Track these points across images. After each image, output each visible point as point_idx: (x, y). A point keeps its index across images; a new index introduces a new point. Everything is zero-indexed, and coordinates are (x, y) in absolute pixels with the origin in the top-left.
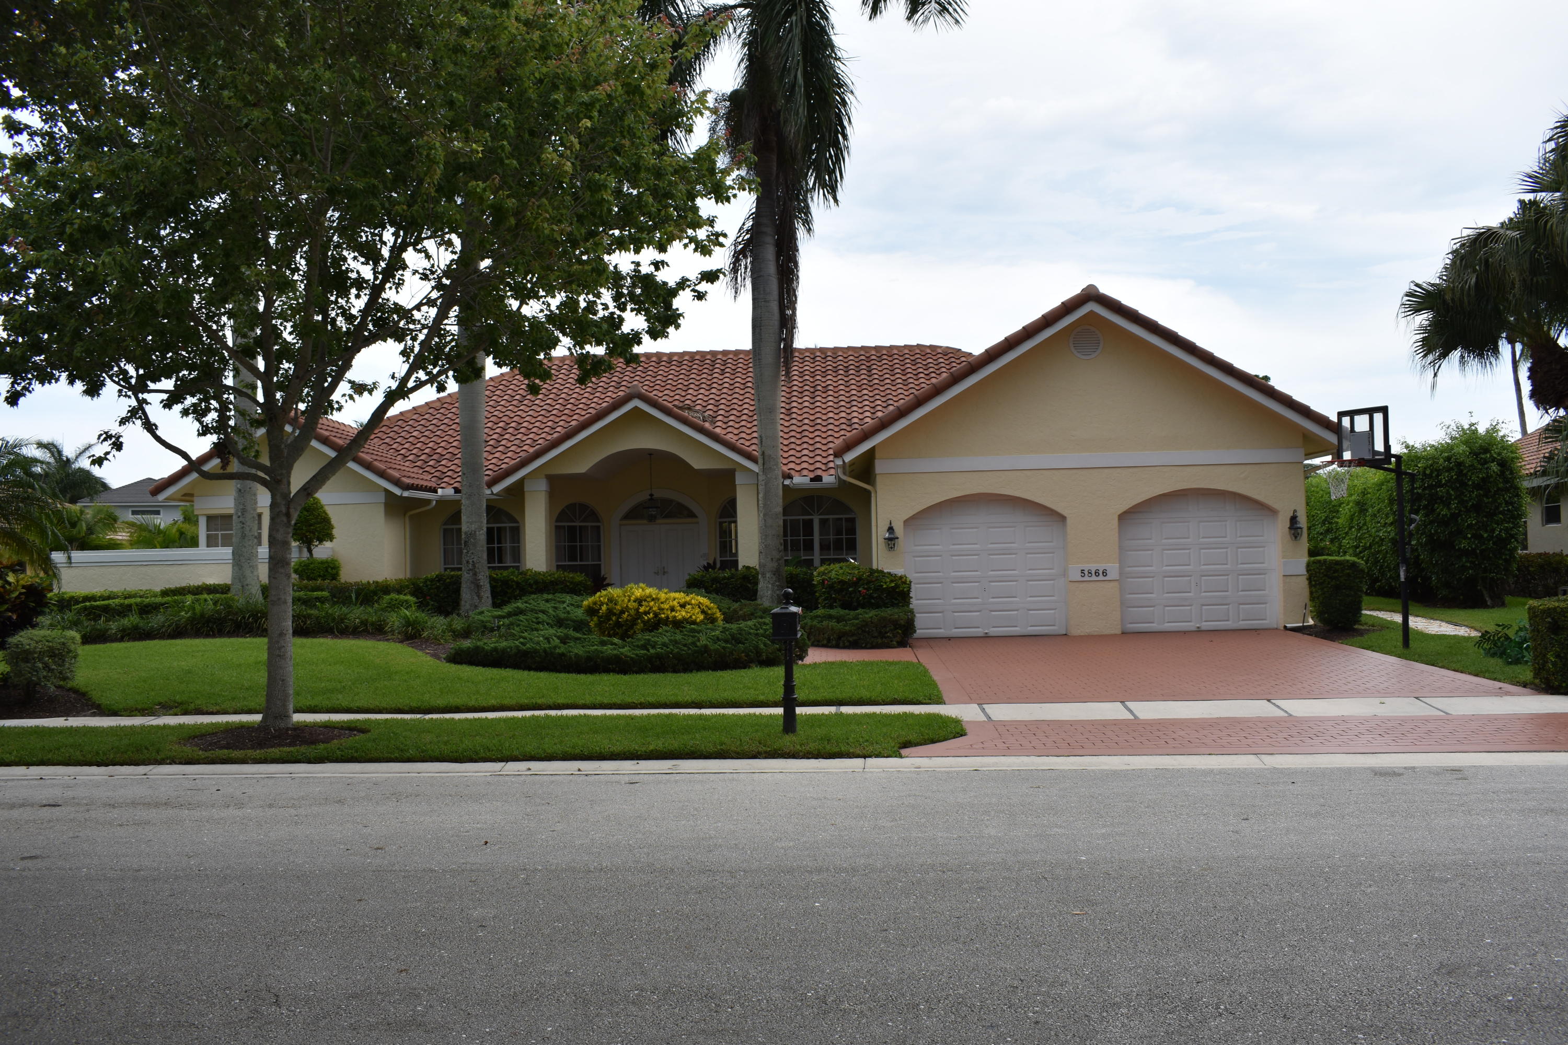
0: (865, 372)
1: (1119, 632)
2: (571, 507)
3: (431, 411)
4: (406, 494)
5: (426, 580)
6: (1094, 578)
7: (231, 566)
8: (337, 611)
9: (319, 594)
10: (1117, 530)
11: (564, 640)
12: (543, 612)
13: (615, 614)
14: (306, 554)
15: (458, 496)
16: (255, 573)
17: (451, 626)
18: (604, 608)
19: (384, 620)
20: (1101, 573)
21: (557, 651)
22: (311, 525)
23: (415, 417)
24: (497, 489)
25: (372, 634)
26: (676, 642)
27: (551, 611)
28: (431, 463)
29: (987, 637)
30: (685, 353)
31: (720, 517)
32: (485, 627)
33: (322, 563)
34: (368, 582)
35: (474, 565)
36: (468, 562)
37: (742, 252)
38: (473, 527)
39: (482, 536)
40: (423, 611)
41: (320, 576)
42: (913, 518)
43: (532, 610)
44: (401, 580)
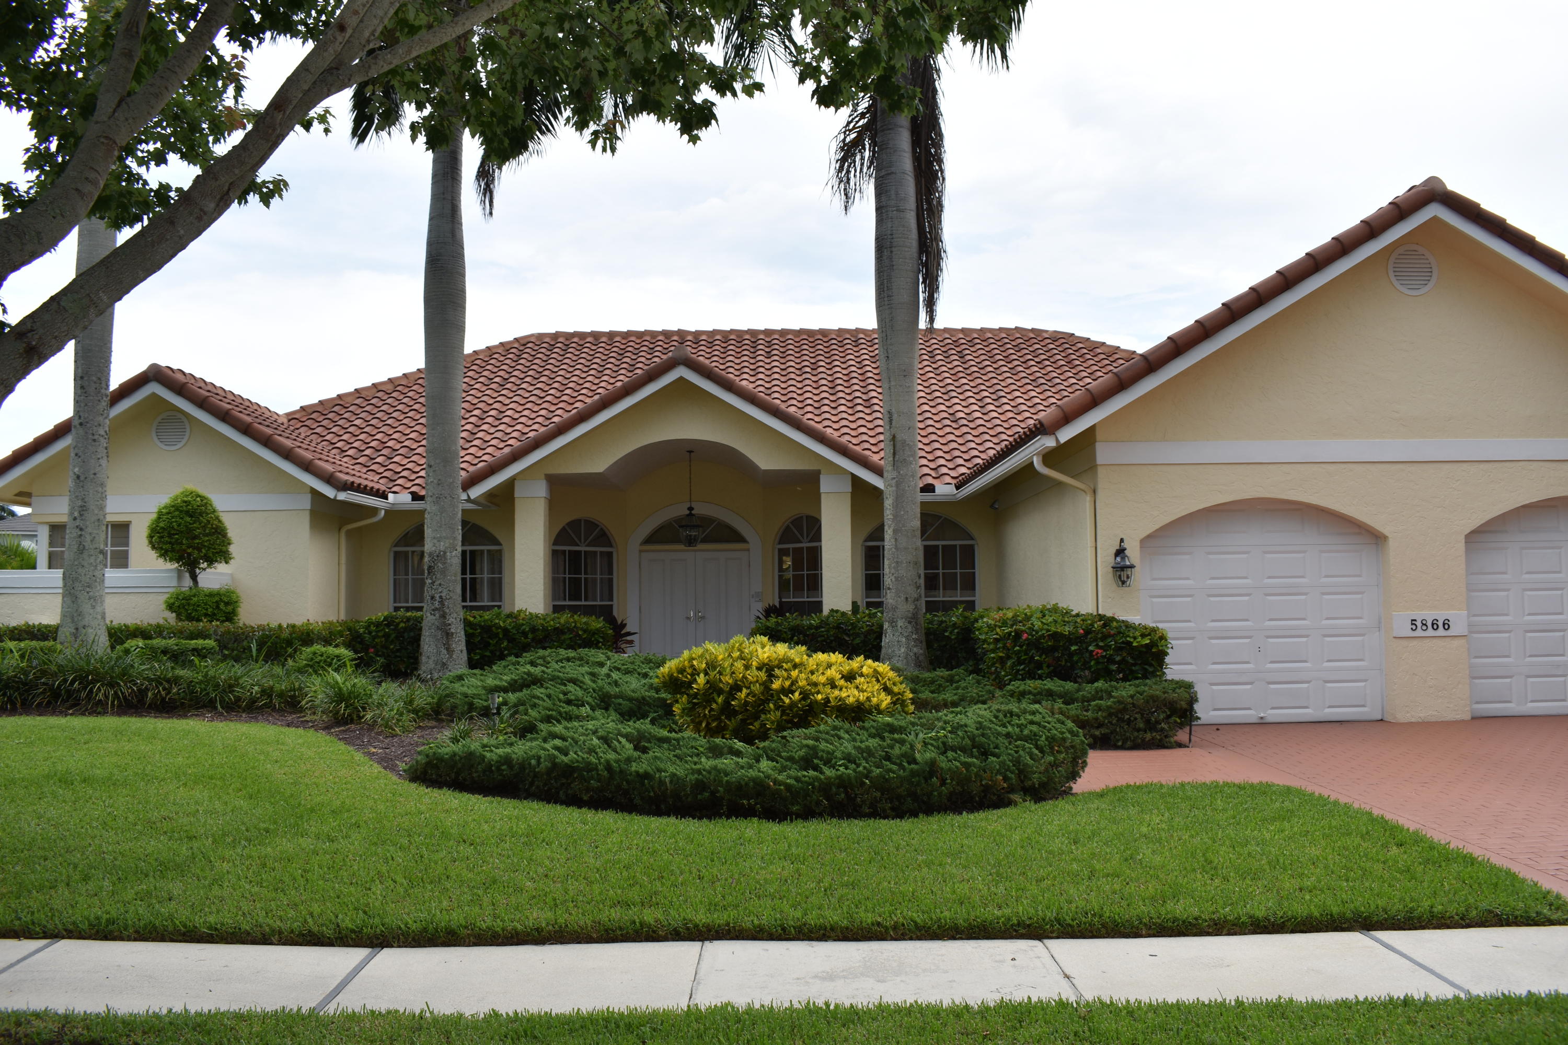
0: (956, 357)
1: (1467, 717)
2: (574, 525)
3: (380, 394)
4: (342, 496)
5: (370, 623)
6: (1430, 632)
7: (60, 598)
8: (223, 671)
9: (200, 642)
10: (1463, 559)
11: (640, 743)
12: (574, 681)
13: (720, 692)
14: (187, 582)
15: (418, 505)
16: (99, 609)
17: (411, 702)
18: (701, 679)
19: (300, 689)
20: (1440, 624)
21: (634, 767)
22: (195, 537)
23: (358, 401)
24: (476, 492)
25: (281, 711)
26: (868, 753)
27: (587, 679)
28: (379, 460)
29: (1262, 724)
30: (715, 332)
31: (780, 543)
32: (471, 706)
33: (211, 595)
34: (280, 626)
35: (442, 602)
36: (433, 598)
37: (857, 143)
38: (442, 546)
39: (454, 560)
40: (363, 673)
41: (206, 615)
42: (1149, 537)
43: (554, 678)
44: (331, 623)
